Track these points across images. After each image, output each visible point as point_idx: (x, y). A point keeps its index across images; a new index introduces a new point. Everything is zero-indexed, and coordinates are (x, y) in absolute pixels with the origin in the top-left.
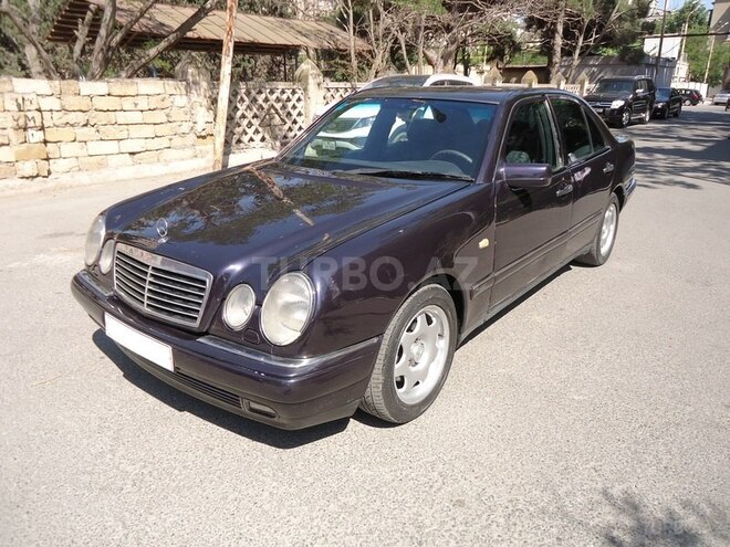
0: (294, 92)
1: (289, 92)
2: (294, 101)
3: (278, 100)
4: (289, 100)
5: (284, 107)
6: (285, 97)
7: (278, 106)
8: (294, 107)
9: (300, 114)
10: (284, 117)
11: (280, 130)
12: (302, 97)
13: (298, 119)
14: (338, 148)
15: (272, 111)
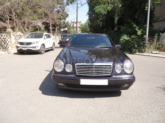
0: (7, 36)
1: (6, 36)
2: (7, 39)
3: (3, 38)
4: (6, 38)
5: (5, 40)
6: (5, 37)
7: (3, 40)
8: (7, 40)
9: (9, 42)
10: (5, 43)
11: (4, 46)
12: (9, 38)
13: (8, 43)
14: (27, 49)
15: (2, 41)
